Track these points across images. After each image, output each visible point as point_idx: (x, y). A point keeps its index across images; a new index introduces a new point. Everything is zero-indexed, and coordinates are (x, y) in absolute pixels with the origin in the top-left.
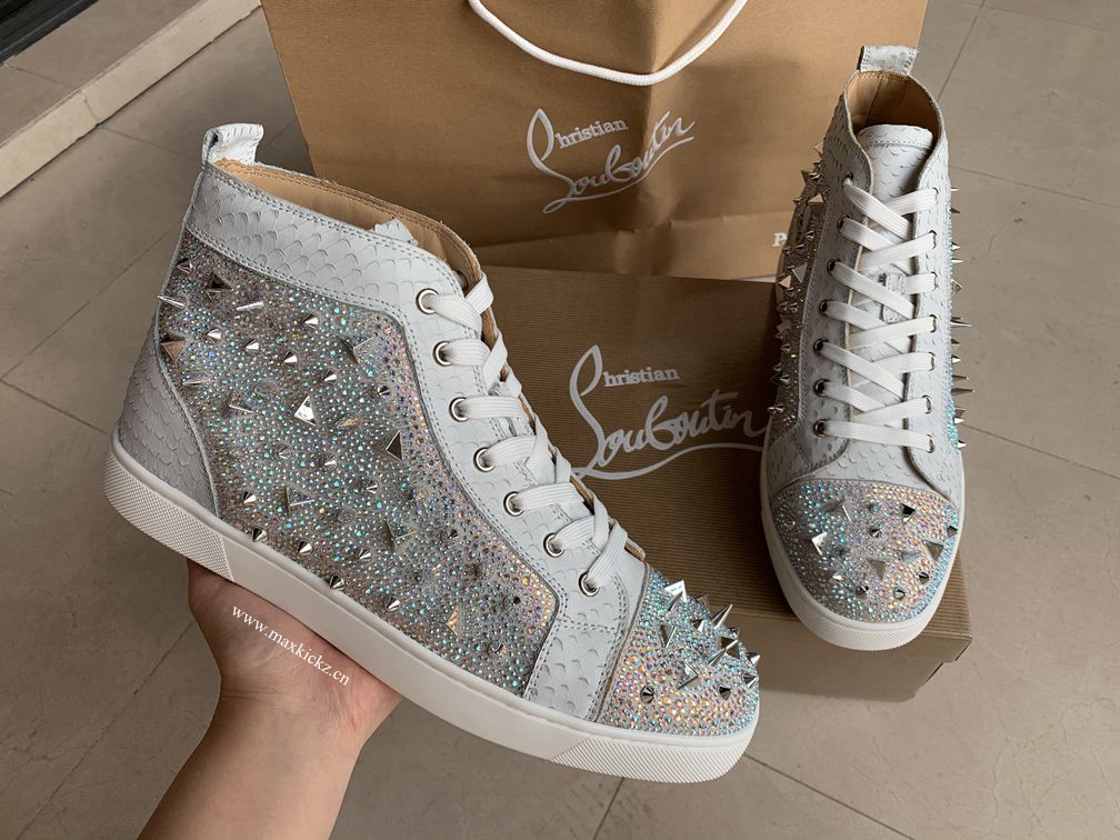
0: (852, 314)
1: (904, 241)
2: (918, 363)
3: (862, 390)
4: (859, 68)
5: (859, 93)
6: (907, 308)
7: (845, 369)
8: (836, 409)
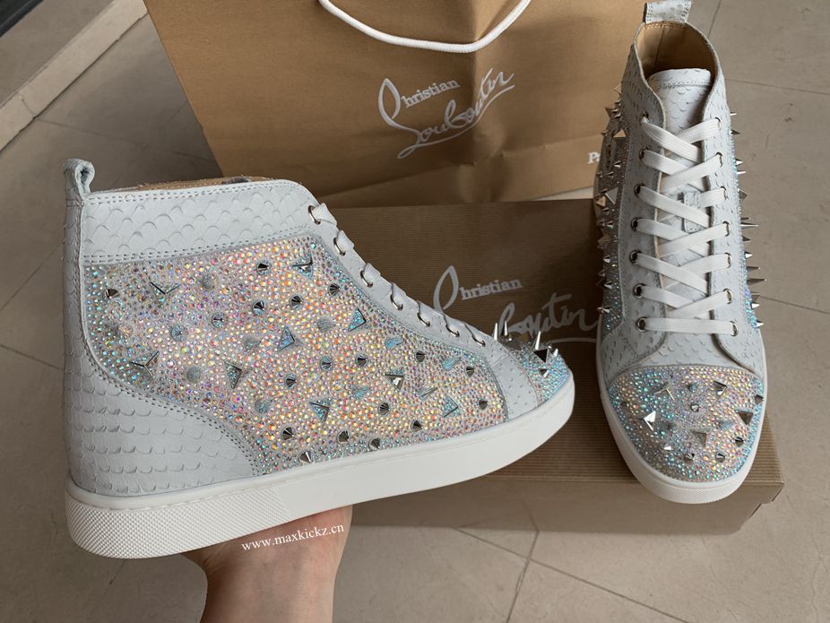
0: (659, 229)
1: (696, 164)
2: (717, 263)
3: (673, 290)
4: (644, 21)
5: (646, 41)
6: (703, 219)
7: (657, 275)
8: (653, 308)
